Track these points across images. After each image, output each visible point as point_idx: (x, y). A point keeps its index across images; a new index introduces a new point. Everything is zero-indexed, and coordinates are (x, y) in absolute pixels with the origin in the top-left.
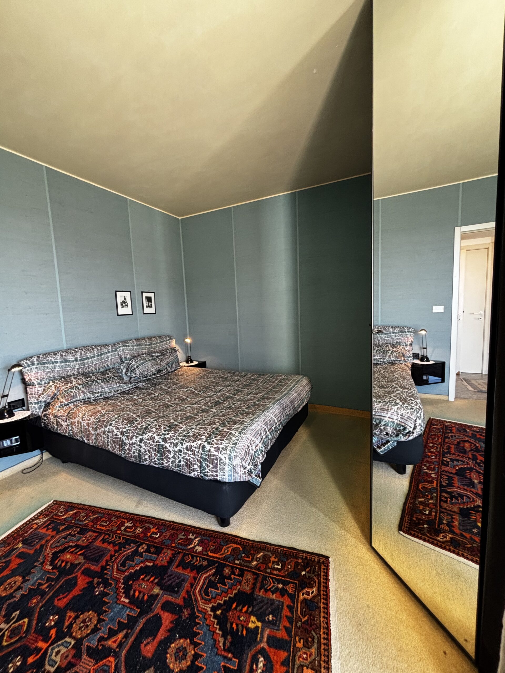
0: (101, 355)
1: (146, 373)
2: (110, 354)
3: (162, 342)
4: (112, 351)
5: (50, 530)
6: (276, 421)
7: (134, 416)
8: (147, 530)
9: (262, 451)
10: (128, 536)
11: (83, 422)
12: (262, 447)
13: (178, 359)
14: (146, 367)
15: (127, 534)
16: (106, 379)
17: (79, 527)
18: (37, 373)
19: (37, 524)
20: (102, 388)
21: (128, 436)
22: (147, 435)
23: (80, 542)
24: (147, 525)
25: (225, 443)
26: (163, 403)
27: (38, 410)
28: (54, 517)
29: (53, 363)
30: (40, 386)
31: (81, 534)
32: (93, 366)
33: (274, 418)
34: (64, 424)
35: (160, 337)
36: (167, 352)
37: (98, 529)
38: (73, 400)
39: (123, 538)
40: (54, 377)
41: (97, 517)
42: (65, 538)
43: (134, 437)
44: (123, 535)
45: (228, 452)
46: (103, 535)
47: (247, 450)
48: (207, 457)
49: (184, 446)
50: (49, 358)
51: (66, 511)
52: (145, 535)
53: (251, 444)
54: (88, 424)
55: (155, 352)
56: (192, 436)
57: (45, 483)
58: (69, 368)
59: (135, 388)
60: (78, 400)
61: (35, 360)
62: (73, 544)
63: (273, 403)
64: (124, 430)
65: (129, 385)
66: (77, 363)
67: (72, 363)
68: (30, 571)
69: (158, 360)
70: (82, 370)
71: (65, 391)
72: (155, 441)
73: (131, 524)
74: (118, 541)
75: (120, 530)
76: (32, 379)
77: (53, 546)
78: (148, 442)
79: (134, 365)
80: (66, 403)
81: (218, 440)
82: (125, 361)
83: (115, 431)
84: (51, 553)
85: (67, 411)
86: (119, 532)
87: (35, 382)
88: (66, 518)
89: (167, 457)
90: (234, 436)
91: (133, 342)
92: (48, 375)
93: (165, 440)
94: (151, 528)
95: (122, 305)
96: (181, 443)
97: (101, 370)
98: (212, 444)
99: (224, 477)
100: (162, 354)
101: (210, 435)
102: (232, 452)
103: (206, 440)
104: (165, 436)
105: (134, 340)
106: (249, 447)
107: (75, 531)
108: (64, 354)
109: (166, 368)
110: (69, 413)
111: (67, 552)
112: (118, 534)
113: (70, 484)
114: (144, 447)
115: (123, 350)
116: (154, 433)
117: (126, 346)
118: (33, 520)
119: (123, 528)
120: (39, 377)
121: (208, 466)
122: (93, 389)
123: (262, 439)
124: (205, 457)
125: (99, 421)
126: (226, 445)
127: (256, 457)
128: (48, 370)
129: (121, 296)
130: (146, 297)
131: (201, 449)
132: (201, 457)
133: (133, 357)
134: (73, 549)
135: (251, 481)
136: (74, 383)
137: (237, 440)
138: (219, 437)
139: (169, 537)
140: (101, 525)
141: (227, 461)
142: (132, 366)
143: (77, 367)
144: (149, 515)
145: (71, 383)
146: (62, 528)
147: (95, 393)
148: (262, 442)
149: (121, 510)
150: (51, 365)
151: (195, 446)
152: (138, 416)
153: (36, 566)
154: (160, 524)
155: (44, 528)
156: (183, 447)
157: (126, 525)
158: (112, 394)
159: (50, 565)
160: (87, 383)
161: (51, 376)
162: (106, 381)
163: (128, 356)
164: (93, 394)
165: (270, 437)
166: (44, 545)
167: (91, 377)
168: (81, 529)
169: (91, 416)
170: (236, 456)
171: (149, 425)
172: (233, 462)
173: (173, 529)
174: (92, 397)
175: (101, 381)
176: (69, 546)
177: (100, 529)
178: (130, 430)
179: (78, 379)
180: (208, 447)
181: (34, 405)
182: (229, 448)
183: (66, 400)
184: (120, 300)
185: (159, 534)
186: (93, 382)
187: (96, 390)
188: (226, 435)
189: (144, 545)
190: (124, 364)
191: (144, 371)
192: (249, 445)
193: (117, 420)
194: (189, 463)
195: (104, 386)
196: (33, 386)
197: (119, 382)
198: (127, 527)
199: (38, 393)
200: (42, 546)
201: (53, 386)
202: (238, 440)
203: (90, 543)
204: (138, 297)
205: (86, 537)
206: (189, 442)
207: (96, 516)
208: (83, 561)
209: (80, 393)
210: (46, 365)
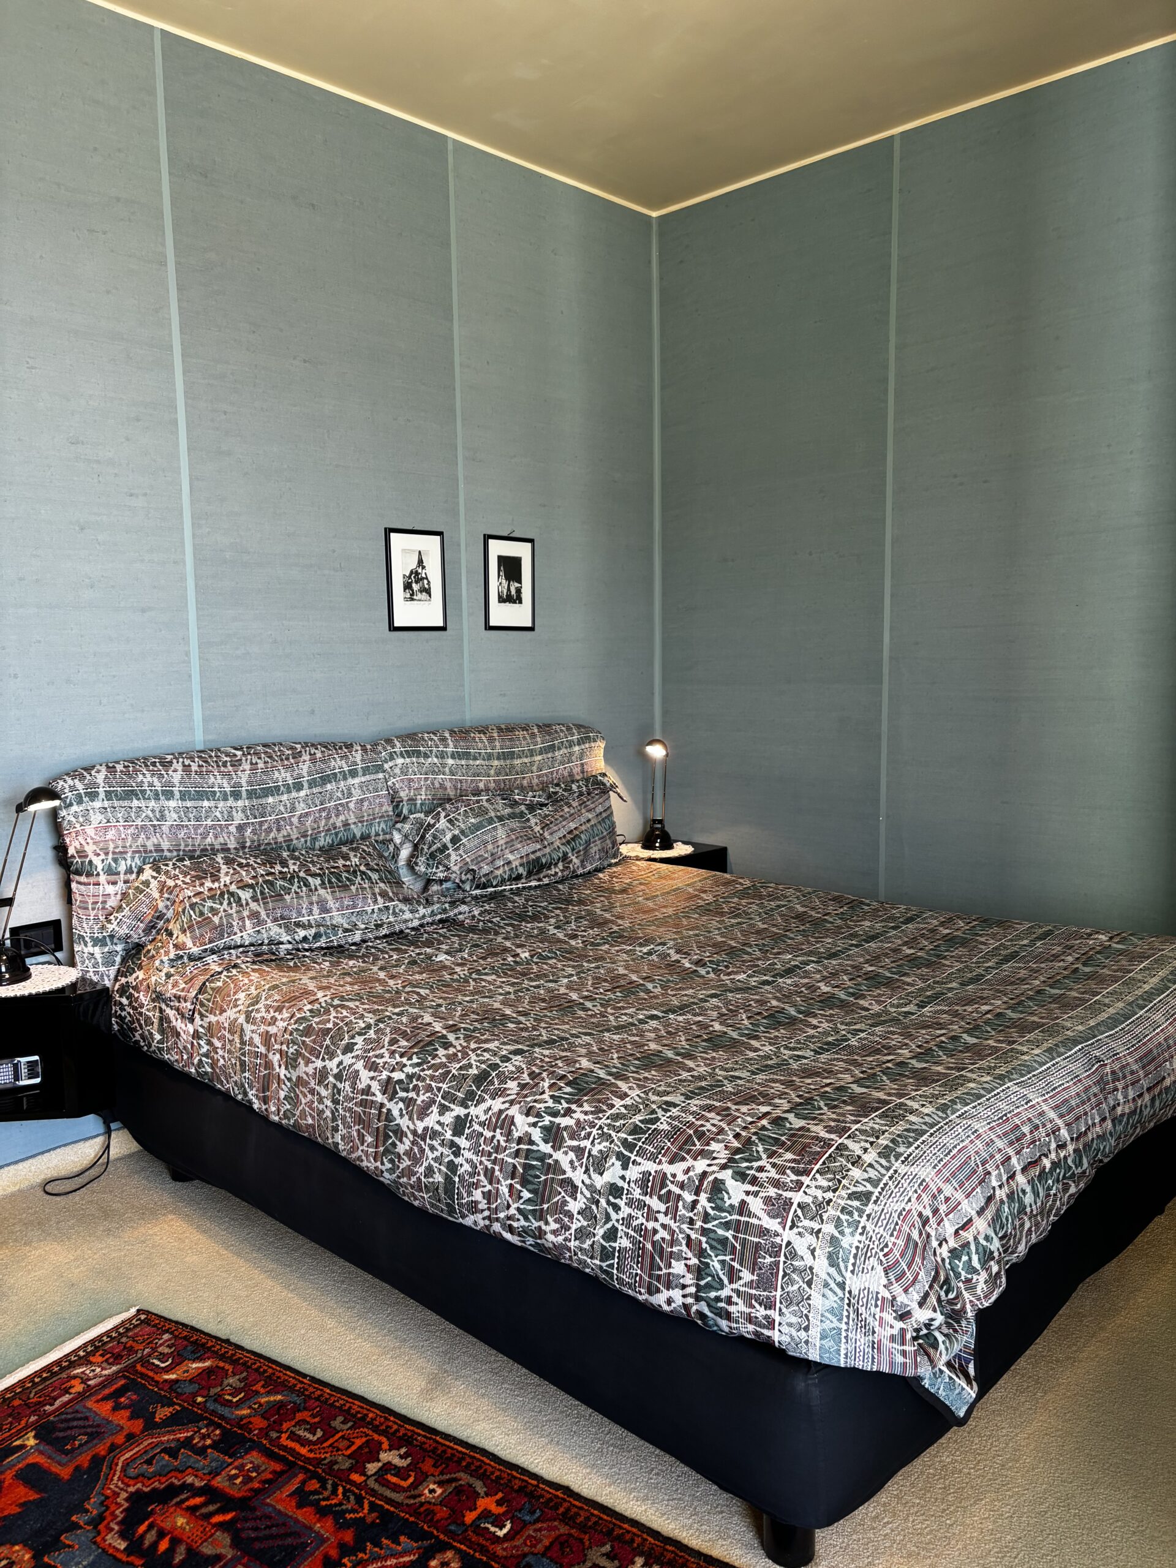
0: (325, 780)
1: (486, 869)
2: (356, 781)
3: (552, 748)
4: (366, 771)
5: (126, 1413)
6: (1064, 1133)
7: (438, 1027)
8: (462, 1497)
9: (987, 1257)
10: (389, 1501)
11: (248, 1028)
12: (987, 1238)
13: (613, 826)
14: (486, 843)
15: (389, 1493)
16: (338, 877)
17: (219, 1426)
18: (106, 828)
19: (84, 1382)
20: (325, 910)
21: (409, 1102)
22: (483, 1106)
23: (220, 1482)
24: (464, 1478)
25: (814, 1188)
26: (550, 991)
27: (102, 969)
28: (139, 1367)
29: (157, 797)
30: (112, 878)
31: (225, 1453)
32: (295, 820)
33: (1052, 1115)
34: (186, 1029)
35: (545, 728)
36: (568, 789)
37: (285, 1448)
38: (220, 943)
39: (373, 1507)
40: (158, 849)
41: (281, 1405)
42: (173, 1453)
43: (435, 1109)
44: (373, 1492)
45: (829, 1229)
46: (301, 1477)
47: (915, 1235)
48: (729, 1234)
49: (633, 1173)
50: (146, 778)
51: (179, 1359)
52: (456, 1516)
53: (935, 1212)
54: (267, 1038)
55: (522, 788)
56: (668, 1135)
57: (110, 1241)
58: (209, 822)
59: (441, 921)
60: (236, 947)
61: (100, 778)
62: (198, 1484)
63: (1049, 1050)
64: (397, 1076)
65: (422, 911)
66: (240, 803)
67: (221, 804)
68: (57, 1539)
69: (533, 821)
70: (254, 832)
71: (193, 906)
72: (516, 1135)
73: (401, 1457)
74: (353, 1511)
75: (363, 1473)
76: (90, 849)
77: (132, 1472)
78: (488, 1134)
79: (443, 832)
80: (195, 950)
81: (782, 1170)
82: (411, 812)
83: (365, 1076)
84: (124, 1495)
85: (198, 984)
86: (356, 1477)
87: (97, 861)
88: (176, 1381)
89: (560, 1209)
90: (857, 1161)
91: (443, 740)
92: (140, 841)
93: (553, 1135)
94: (477, 1495)
95: (407, 586)
96: (620, 1156)
97: (321, 842)
98: (754, 1181)
99: (803, 1334)
100: (549, 797)
101: (748, 1142)
102: (847, 1231)
103: (730, 1160)
104: (557, 1120)
105: (447, 735)
106: (925, 1222)
107: (204, 1437)
108: (194, 767)
109: (565, 858)
110: (202, 990)
111: (178, 1504)
112: (353, 1483)
113: (192, 1259)
114: (468, 1155)
115: (404, 771)
116: (512, 1103)
117: (418, 754)
118: (72, 1365)
119: (372, 1468)
120: (111, 846)
121: (733, 1276)
122: (289, 908)
123: (989, 1199)
124: (720, 1232)
125: (308, 1031)
126: (819, 1194)
127: (958, 1276)
128: (139, 822)
129: (404, 550)
130: (503, 560)
131: (703, 1198)
132: (704, 1232)
133: (440, 802)
134: (198, 1500)
135: (926, 1383)
136: (225, 879)
137: (869, 1180)
138: (789, 1156)
139: (547, 1548)
140: (293, 1437)
141: (821, 1266)
142: (435, 837)
143: (237, 822)
144: (471, 1441)
145: (216, 878)
146: (162, 1413)
147: (298, 925)
148: (989, 1213)
149: (370, 1397)
150: (152, 803)
151: (681, 1177)
152: (453, 1029)
153: (76, 1526)
154: (517, 1484)
155: (105, 1398)
156: (628, 1174)
157: (384, 1457)
158: (357, 937)
159: (123, 1535)
160: (271, 884)
161: (150, 845)
162: (338, 882)
163: (422, 796)
164: (287, 928)
165: (1028, 1199)
166: (105, 1457)
167: (284, 864)
168: (225, 1432)
169: (279, 1009)
170: (864, 1253)
171: (494, 1067)
172: (848, 1275)
173: (567, 1518)
174: (285, 938)
175: (318, 881)
176: (184, 1487)
177: (292, 1451)
178: (419, 1078)
179: (240, 865)
180: (736, 1191)
181: (90, 949)
182: (831, 1212)
183: (194, 938)
184: (400, 570)
185: (508, 1526)
186: (291, 881)
187: (300, 914)
188: (820, 1155)
189: (449, 1554)
190: (407, 827)
191: (479, 860)
192: (928, 1212)
193: (371, 1034)
194: (649, 1246)
195: (331, 904)
196: (89, 874)
197: (384, 894)
198: (388, 1467)
199: (104, 902)
200: (97, 1461)
201: (154, 884)
202: (874, 1183)
203: (257, 1492)
204: (467, 557)
205: (241, 1468)
206: (653, 1158)
207: (279, 1397)
208: (229, 1553)
209: (242, 919)
210: (135, 803)
